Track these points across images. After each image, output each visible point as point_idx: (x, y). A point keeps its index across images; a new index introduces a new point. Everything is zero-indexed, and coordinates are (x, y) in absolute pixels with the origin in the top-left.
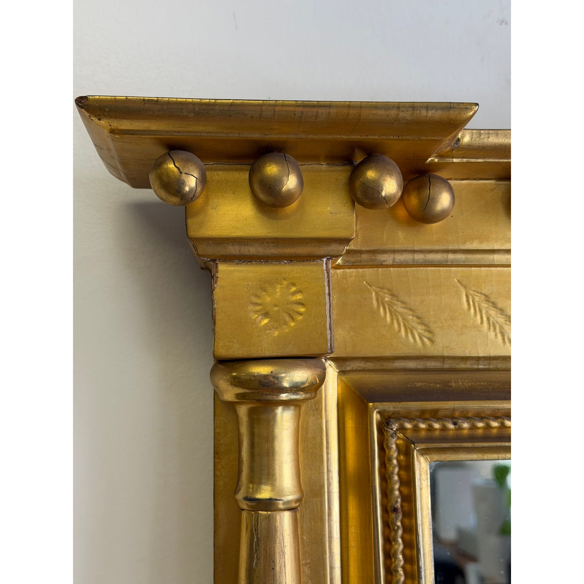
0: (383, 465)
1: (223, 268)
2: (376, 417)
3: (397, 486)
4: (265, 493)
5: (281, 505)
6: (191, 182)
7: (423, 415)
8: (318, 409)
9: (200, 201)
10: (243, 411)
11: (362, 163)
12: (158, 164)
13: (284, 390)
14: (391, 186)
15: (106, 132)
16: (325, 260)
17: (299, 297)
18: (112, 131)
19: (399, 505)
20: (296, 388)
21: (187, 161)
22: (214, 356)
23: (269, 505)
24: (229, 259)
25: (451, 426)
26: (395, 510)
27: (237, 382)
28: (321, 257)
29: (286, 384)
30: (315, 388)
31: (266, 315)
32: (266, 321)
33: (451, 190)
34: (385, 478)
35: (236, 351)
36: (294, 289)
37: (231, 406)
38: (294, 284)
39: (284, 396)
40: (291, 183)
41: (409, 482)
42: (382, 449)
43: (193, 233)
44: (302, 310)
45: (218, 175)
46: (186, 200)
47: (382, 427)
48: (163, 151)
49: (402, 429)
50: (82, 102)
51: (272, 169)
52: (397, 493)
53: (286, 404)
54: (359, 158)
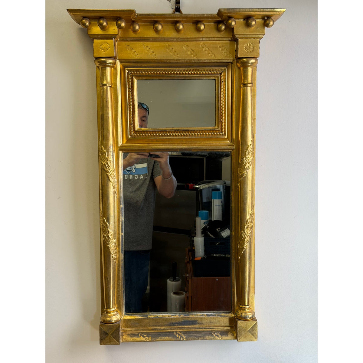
0: (128, 80)
1: (95, 40)
2: (127, 71)
3: (131, 84)
4: (105, 83)
5: (108, 85)
6: (87, 24)
7: (136, 70)
8: (116, 69)
9: (90, 27)
10: (100, 67)
11: (119, 20)
12: (81, 20)
13: (108, 63)
14: (123, 25)
15: (72, 15)
16: (113, 39)
17: (109, 46)
18: (73, 15)
19: (131, 87)
20: (110, 63)
21: (86, 20)
22: (94, 57)
23: (105, 85)
24: (96, 38)
25: (141, 73)
26: (130, 88)
27: (99, 62)
28: (113, 38)
29: (108, 62)
30: (115, 64)
31: (103, 49)
32: (103, 50)
33: (138, 25)
34: (128, 83)
35: (98, 56)
36: (108, 44)
37: (98, 67)
38: (108, 43)
39: (108, 65)
40: (105, 24)
41: (132, 84)
42: (128, 77)
43: (88, 33)
44: (109, 48)
45: (93, 22)
46: (87, 27)
47: (128, 73)
48: (83, 18)
49: (131, 73)
50: (68, 10)
51: (101, 21)
52: (130, 85)
53: (109, 66)
54: (119, 19)
